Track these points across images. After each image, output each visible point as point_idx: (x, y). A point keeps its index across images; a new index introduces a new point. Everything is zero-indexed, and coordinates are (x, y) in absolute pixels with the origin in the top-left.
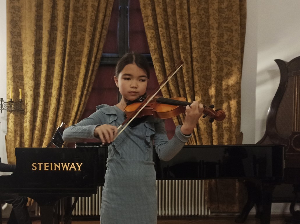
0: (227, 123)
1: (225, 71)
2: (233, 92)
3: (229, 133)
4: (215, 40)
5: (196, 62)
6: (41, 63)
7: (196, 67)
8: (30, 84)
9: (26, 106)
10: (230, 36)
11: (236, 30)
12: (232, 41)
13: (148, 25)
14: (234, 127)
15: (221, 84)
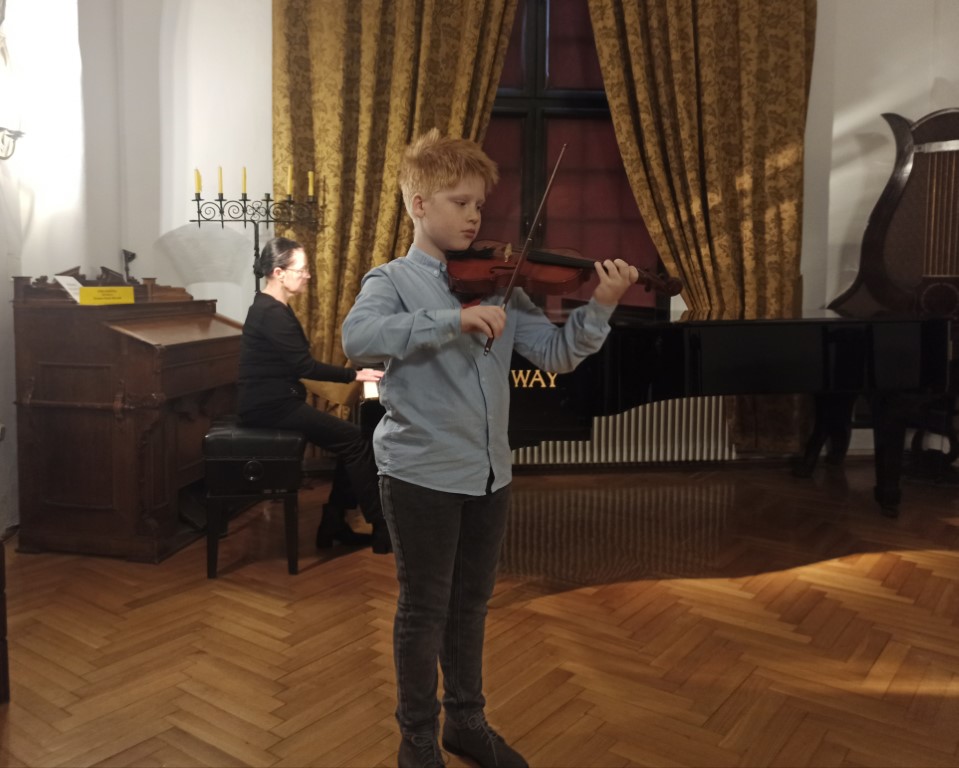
0: (775, 254)
1: (771, 135)
2: (788, 182)
3: (778, 276)
4: (753, 67)
5: (710, 114)
6: (358, 111)
7: (711, 127)
8: (333, 159)
9: (323, 212)
10: (781, 56)
11: (797, 46)
12: (787, 68)
13: (605, 28)
14: (788, 262)
15: (762, 166)
